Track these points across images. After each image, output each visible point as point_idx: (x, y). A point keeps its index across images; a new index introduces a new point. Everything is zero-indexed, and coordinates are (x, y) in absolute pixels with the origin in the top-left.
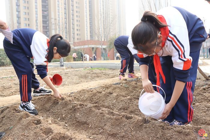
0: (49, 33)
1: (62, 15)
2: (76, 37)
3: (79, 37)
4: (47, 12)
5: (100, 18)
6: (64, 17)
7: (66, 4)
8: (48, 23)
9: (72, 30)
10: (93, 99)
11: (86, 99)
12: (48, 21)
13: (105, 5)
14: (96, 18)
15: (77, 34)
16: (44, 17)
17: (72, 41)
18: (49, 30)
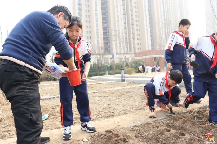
0: (110, 44)
1: (122, 26)
2: (137, 46)
3: (139, 46)
4: (107, 24)
5: (161, 27)
6: (124, 28)
7: (125, 15)
8: (109, 34)
9: (132, 40)
10: (159, 138)
11: (152, 138)
12: (108, 33)
13: (166, 11)
14: (156, 26)
15: (138, 44)
16: (105, 29)
17: (133, 51)
18: (109, 41)
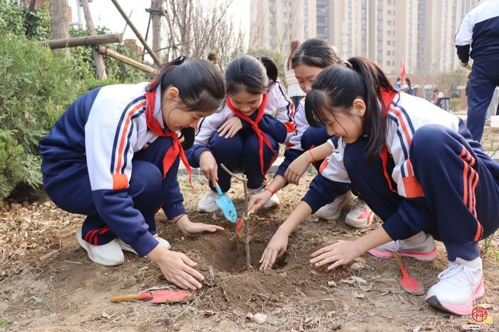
3: (391, 58)
4: (326, 8)
12: (327, 27)
16: (320, 18)
